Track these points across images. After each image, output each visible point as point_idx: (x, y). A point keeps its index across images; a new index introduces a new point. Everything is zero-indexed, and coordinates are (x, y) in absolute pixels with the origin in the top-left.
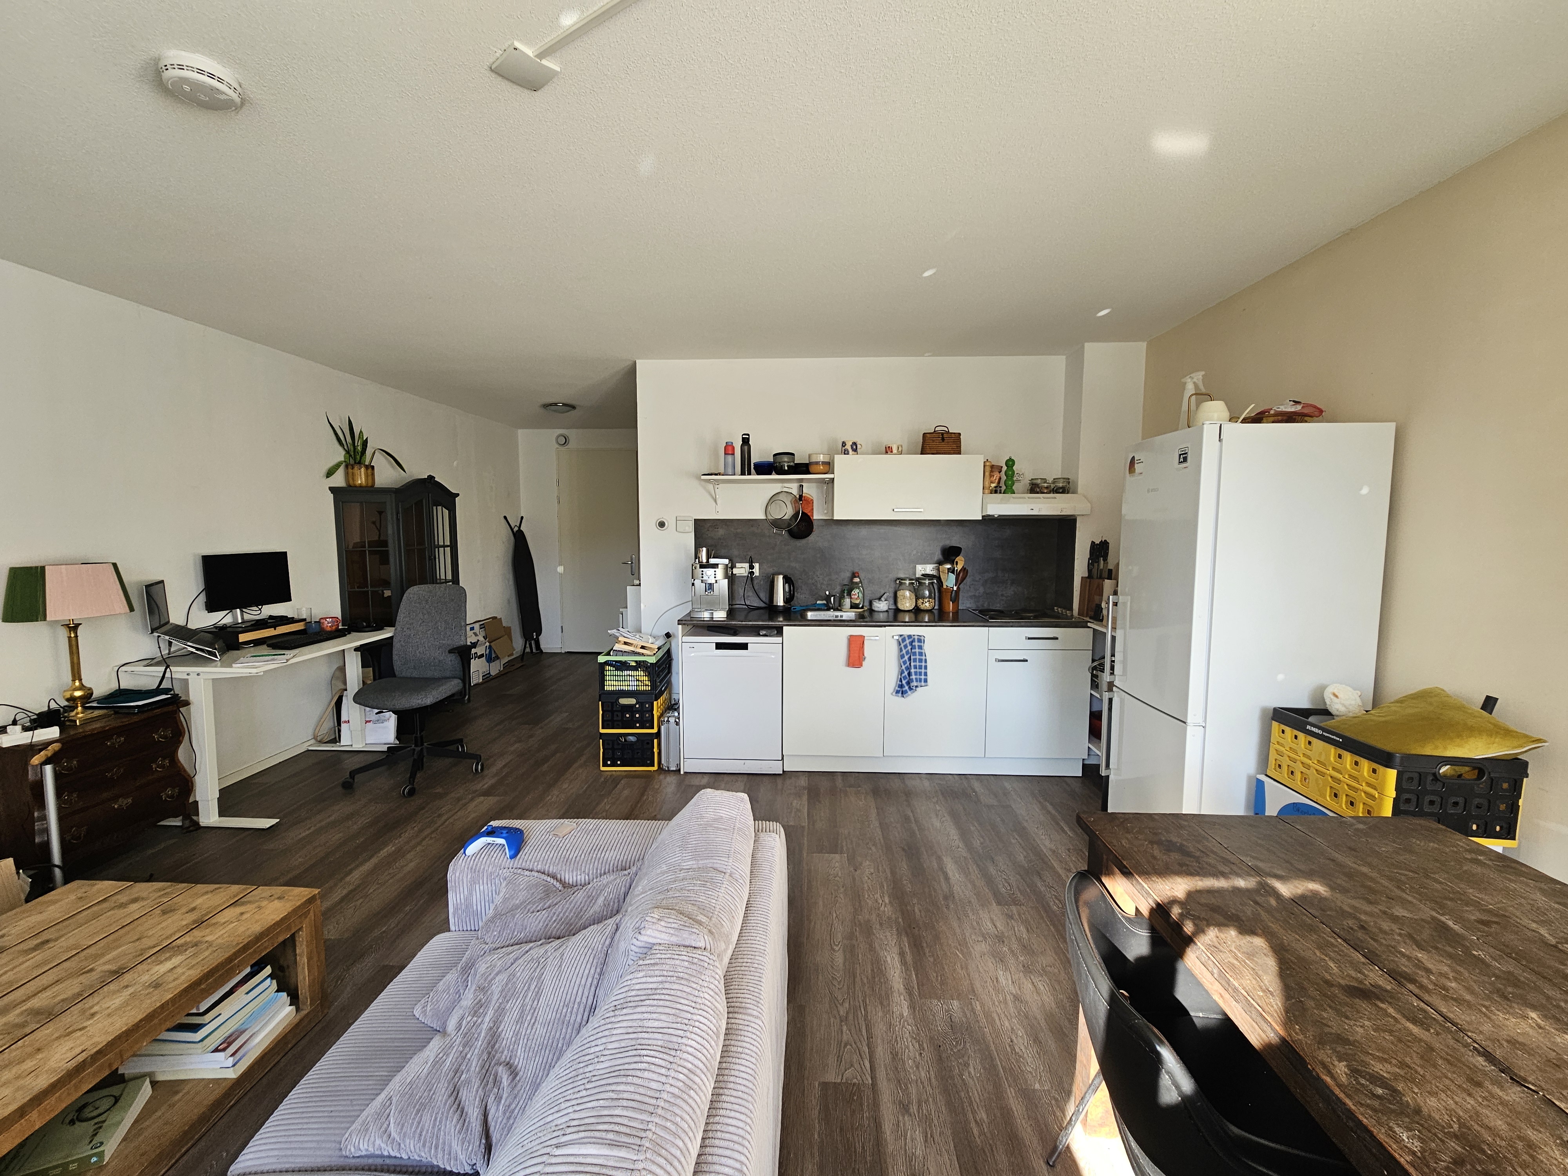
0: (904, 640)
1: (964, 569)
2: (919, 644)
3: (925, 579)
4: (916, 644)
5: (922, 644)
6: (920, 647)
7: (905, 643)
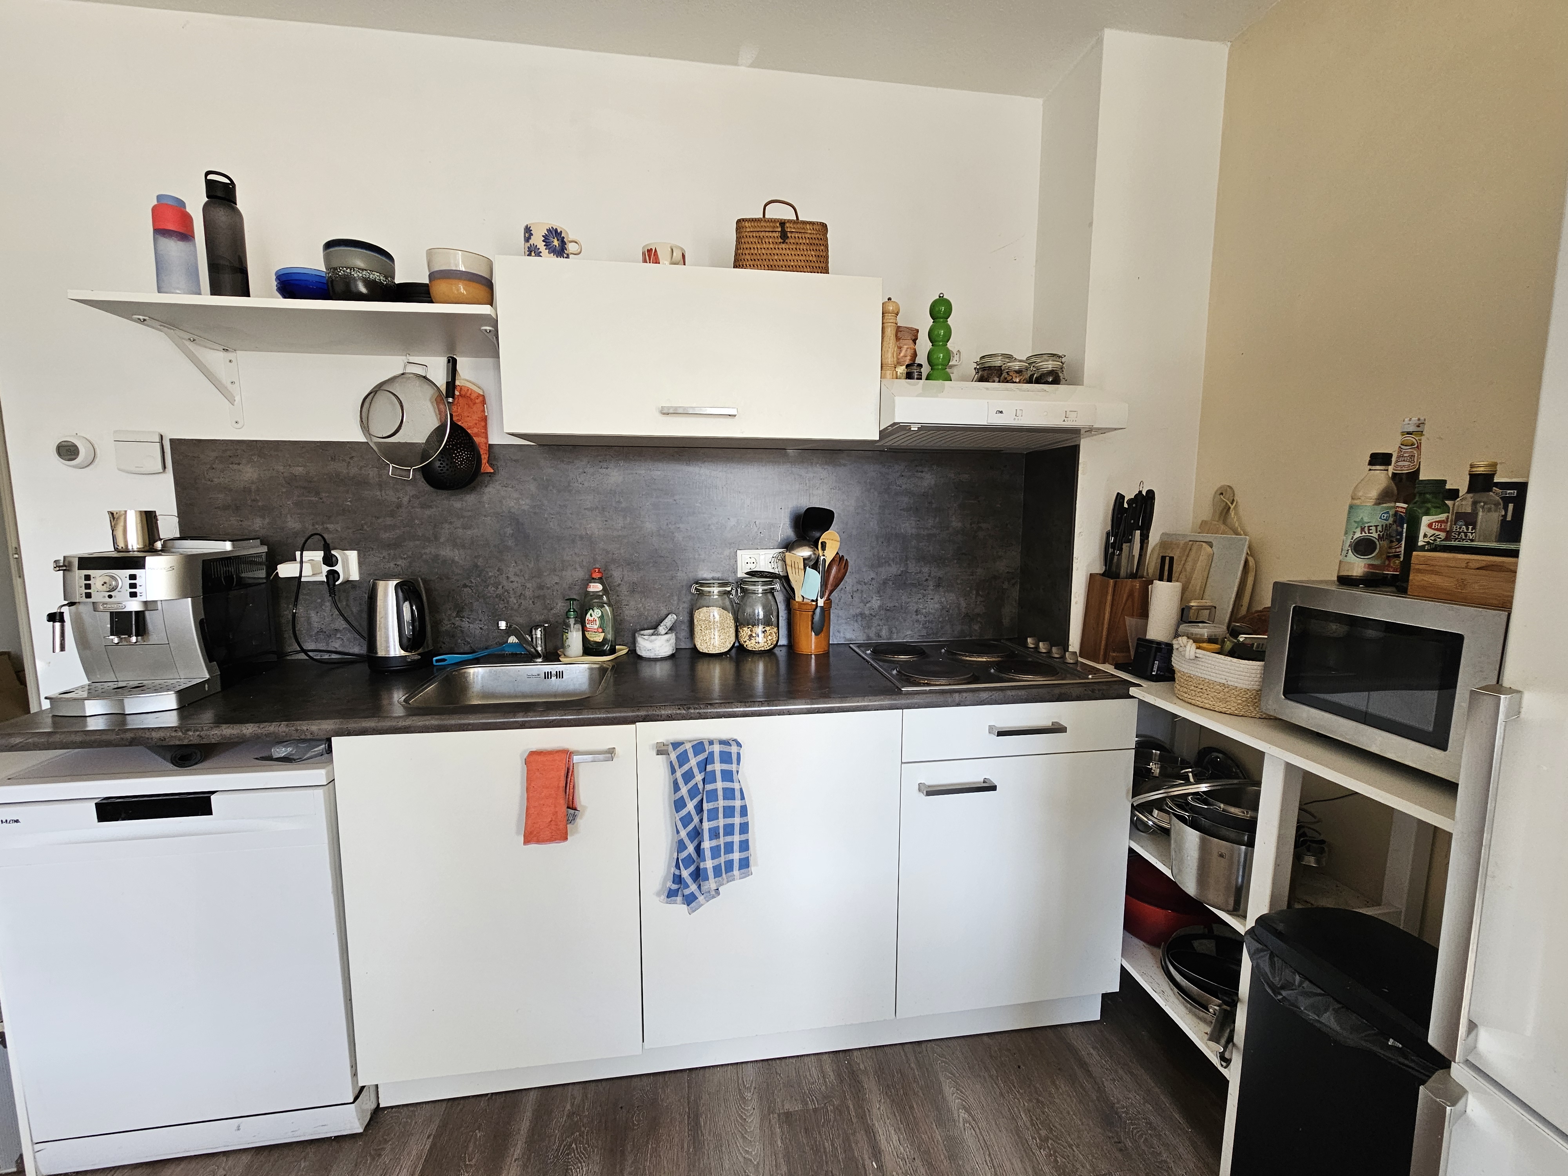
0: (683, 759)
1: (839, 559)
2: (726, 767)
3: (754, 583)
4: (717, 767)
5: (734, 767)
6: (728, 776)
7: (686, 768)
